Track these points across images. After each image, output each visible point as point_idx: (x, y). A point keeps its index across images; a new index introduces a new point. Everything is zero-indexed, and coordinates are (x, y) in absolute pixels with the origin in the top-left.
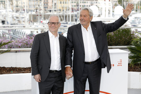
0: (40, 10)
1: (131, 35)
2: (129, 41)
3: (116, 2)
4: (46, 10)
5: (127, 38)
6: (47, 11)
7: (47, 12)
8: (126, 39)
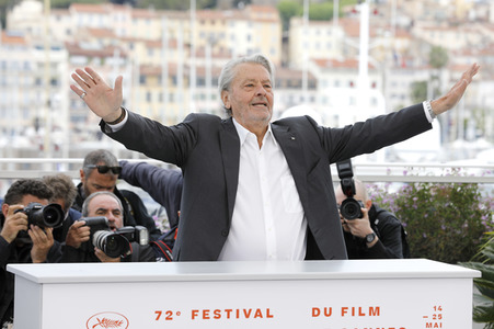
0: (55, 128)
1: (479, 213)
2: (471, 244)
3: (403, 97)
4: (77, 131)
5: (459, 227)
6: (85, 135)
7: (84, 140)
8: (458, 232)
